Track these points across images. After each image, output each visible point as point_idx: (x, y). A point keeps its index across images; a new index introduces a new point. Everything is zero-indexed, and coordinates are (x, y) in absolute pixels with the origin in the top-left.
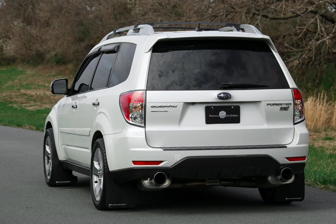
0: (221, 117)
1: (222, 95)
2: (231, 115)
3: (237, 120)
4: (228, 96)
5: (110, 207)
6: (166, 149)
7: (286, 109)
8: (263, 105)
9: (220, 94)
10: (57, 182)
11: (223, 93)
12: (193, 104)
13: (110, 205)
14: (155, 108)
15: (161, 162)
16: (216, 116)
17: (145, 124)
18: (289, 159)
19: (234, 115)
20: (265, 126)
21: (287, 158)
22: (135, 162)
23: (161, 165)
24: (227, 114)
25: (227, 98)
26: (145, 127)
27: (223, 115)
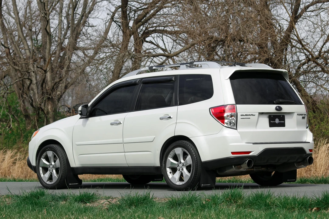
2: (281, 122)
3: (283, 125)
4: (280, 109)
6: (253, 144)
7: (304, 118)
8: (295, 115)
10: (70, 184)
11: (278, 107)
12: (262, 113)
13: (202, 185)
14: (243, 116)
15: (250, 152)
16: (274, 122)
17: (236, 127)
18: (310, 150)
19: (282, 122)
20: (296, 129)
22: (233, 153)
23: (251, 154)
24: (279, 121)
25: (280, 110)
26: (236, 129)
27: (277, 121)
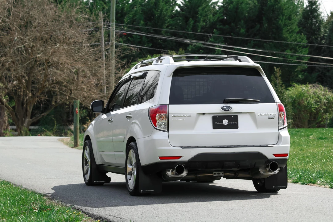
0: (224, 124)
1: (225, 108)
2: (232, 123)
3: (236, 126)
4: (229, 108)
5: (141, 193)
6: (183, 148)
7: (272, 118)
9: (224, 107)
10: (95, 182)
11: (226, 106)
12: (204, 114)
13: (142, 191)
14: (175, 117)
15: (181, 157)
16: (220, 123)
17: (168, 130)
18: (275, 155)
19: (234, 123)
21: (274, 155)
22: (161, 158)
23: (180, 160)
24: (229, 122)
25: (228, 110)
26: (168, 131)
27: (225, 122)
